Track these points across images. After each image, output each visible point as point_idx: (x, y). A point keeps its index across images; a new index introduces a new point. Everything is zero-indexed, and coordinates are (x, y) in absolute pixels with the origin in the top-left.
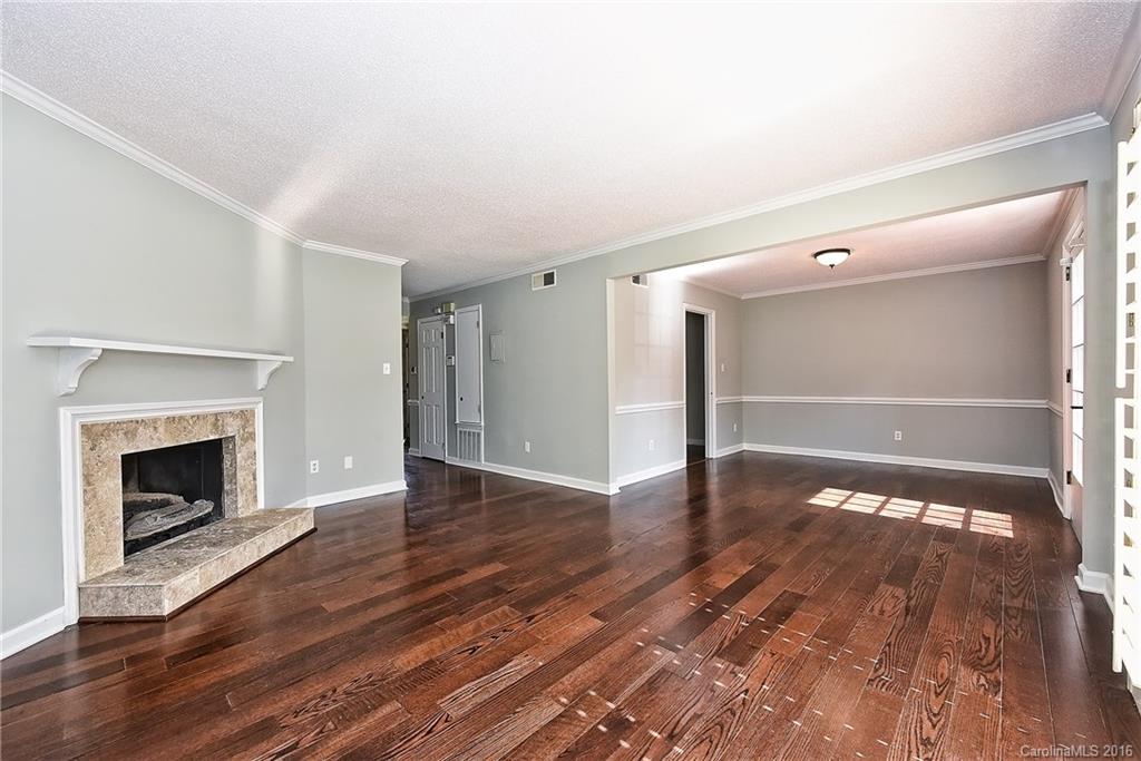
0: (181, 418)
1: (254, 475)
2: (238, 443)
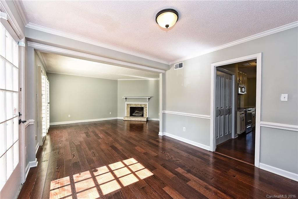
0: (136, 104)
2: (144, 108)
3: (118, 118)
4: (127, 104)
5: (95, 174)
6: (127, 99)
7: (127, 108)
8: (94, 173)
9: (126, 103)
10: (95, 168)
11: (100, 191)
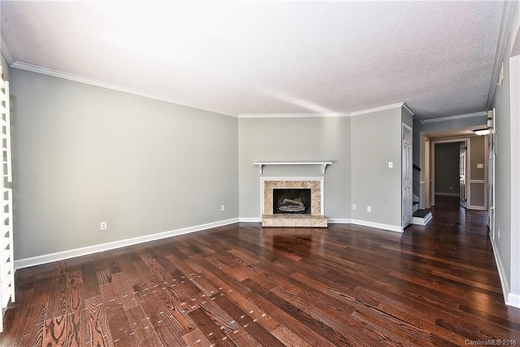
0: (290, 181)
1: (319, 204)
2: (312, 191)
3: (241, 220)
4: (266, 182)
6: (264, 169)
7: (265, 193)
9: (263, 179)
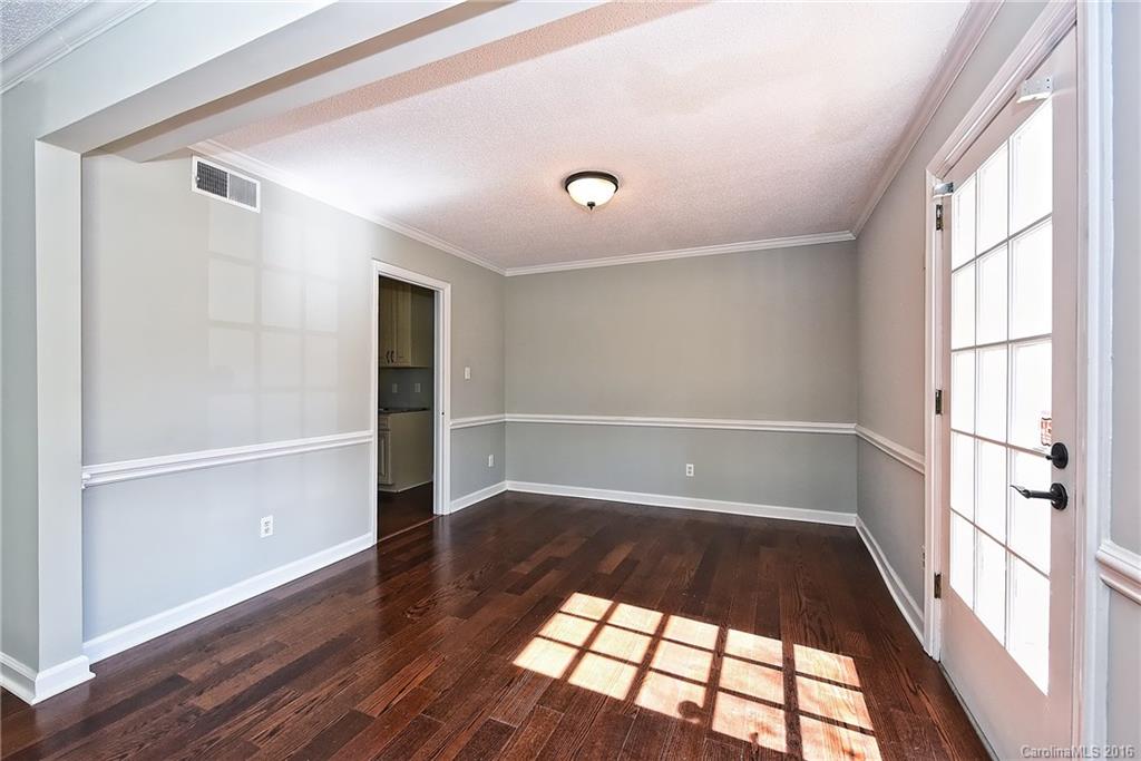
5: (698, 696)
8: (700, 704)
10: (684, 726)
11: (722, 639)
